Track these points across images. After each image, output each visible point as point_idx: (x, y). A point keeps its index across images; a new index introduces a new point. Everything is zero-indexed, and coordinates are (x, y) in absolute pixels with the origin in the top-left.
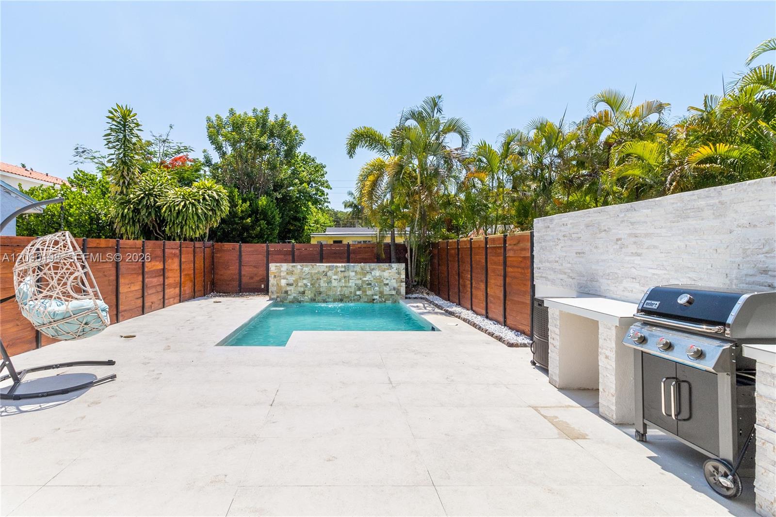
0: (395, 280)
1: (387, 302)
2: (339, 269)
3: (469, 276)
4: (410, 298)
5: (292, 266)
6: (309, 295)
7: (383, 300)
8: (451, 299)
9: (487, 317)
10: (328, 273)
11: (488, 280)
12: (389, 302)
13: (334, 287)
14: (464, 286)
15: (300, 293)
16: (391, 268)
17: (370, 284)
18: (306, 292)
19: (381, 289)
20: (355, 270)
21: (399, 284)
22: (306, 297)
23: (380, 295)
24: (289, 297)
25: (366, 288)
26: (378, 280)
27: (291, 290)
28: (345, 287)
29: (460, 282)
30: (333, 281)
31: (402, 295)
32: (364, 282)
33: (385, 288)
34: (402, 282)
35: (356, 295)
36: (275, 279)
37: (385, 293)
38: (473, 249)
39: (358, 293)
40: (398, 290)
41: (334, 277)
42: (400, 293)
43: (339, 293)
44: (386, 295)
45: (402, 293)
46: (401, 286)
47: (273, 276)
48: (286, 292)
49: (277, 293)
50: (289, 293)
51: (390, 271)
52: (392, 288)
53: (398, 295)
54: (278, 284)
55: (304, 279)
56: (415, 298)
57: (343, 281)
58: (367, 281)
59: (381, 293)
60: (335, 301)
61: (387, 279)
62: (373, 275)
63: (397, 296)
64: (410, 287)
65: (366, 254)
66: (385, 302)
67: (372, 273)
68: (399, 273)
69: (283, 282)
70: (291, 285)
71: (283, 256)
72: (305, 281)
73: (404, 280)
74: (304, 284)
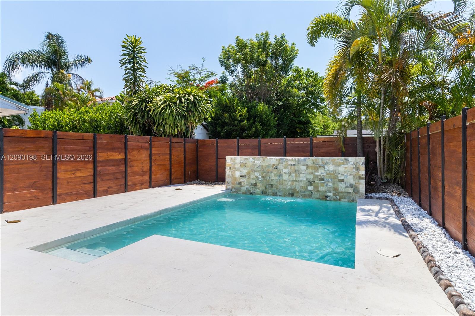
0: (352, 177)
1: (342, 200)
2: (290, 163)
3: (441, 175)
4: (371, 198)
5: (245, 159)
6: (260, 187)
7: (338, 197)
8: (422, 205)
9: (465, 248)
10: (278, 166)
11: (468, 183)
12: (344, 200)
13: (285, 180)
14: (436, 189)
15: (252, 185)
16: (347, 162)
17: (323, 180)
18: (257, 184)
19: (336, 186)
20: (307, 163)
21: (357, 181)
22: (257, 190)
23: (335, 192)
24: (242, 188)
25: (318, 183)
26: (332, 176)
27: (244, 182)
28: (296, 181)
29: (432, 182)
30: (284, 174)
31: (361, 194)
32: (316, 176)
33: (340, 184)
34: (360, 178)
35: (307, 190)
36: (231, 171)
37: (340, 190)
38: (446, 133)
39: (310, 188)
40: (356, 187)
41: (284, 171)
42: (359, 191)
43: (289, 187)
44: (341, 192)
45: (360, 191)
46: (359, 183)
47: (229, 168)
48: (240, 183)
49: (232, 184)
50: (242, 184)
51: (346, 166)
52: (349, 185)
53: (356, 193)
54: (233, 176)
55: (255, 171)
56: (379, 198)
57: (294, 175)
58: (319, 175)
59: (336, 190)
60: (284, 196)
61: (342, 175)
62: (325, 169)
63: (354, 194)
64: (379, 184)
65: (330, 148)
66: (340, 200)
67: (325, 167)
68: (357, 169)
69: (237, 174)
70: (244, 177)
71: (250, 150)
72: (256, 174)
73: (364, 176)
74: (256, 176)
